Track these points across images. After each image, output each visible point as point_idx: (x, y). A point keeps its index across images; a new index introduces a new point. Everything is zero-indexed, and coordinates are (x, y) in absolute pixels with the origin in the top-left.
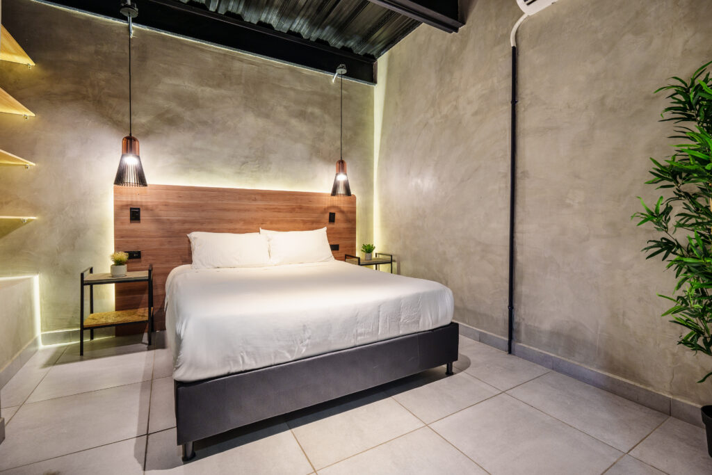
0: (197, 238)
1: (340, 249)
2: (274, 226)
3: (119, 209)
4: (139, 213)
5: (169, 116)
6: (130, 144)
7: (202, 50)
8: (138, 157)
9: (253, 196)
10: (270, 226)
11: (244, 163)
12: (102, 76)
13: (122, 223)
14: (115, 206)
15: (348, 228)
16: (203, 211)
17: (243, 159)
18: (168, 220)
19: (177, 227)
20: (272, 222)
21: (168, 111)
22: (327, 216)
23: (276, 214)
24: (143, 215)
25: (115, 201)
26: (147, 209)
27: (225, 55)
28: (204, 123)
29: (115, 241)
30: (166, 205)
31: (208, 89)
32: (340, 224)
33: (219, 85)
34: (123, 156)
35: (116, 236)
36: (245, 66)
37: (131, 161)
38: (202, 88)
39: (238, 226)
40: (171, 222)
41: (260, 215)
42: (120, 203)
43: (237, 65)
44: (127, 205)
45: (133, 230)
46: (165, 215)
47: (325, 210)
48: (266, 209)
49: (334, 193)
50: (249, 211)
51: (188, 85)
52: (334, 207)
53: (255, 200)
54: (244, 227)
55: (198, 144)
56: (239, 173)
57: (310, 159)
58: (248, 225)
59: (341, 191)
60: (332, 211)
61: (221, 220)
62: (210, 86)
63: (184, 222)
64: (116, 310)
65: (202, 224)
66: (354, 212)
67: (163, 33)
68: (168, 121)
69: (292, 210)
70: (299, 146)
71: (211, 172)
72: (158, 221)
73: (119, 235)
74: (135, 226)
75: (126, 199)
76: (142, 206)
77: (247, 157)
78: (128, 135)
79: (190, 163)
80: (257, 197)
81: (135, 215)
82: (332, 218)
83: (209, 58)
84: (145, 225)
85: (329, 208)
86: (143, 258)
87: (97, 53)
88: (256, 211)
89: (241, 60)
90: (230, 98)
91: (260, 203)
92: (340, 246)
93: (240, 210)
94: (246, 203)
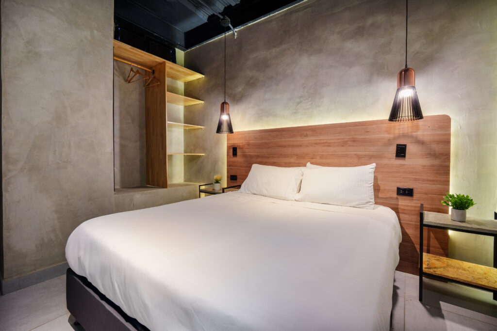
1: (415, 195)
2: (324, 161)
3: (229, 148)
4: (236, 150)
5: (252, 81)
6: (224, 106)
10: (320, 161)
11: (299, 103)
13: (230, 157)
14: (227, 147)
15: (432, 166)
16: (269, 148)
17: (298, 100)
18: (249, 155)
19: (254, 160)
20: (322, 157)
21: (251, 78)
22: (393, 149)
23: (325, 148)
24: (239, 152)
25: (227, 144)
26: (241, 148)
27: (285, 14)
28: (271, 78)
29: (227, 168)
30: (249, 144)
31: (274, 50)
32: (415, 159)
33: (281, 43)
34: (221, 115)
35: (227, 166)
37: (225, 118)
38: (270, 51)
39: (292, 160)
40: (251, 156)
42: (229, 145)
43: (294, 16)
44: (232, 146)
45: (234, 162)
46: (248, 151)
47: (389, 142)
48: (316, 144)
50: (301, 146)
51: (262, 54)
52: (405, 136)
53: (307, 136)
54: (297, 162)
55: (267, 96)
56: (295, 113)
57: (369, 81)
58: (299, 161)
59: (406, 112)
60: (402, 142)
61: (281, 155)
62: (275, 47)
65: (268, 158)
66: (448, 142)
68: (252, 84)
69: (344, 144)
70: (356, 70)
71: (275, 116)
72: (244, 155)
73: (229, 165)
74: (234, 159)
75: (232, 142)
76: (238, 146)
77: (301, 97)
80: (309, 133)
81: (235, 152)
82: (401, 151)
83: (274, 25)
84: (239, 159)
85: (395, 139)
86: (238, 180)
88: (308, 146)
89: (298, 10)
90: (289, 49)
91: (311, 139)
92: (415, 192)
93: (293, 146)
94: (299, 139)
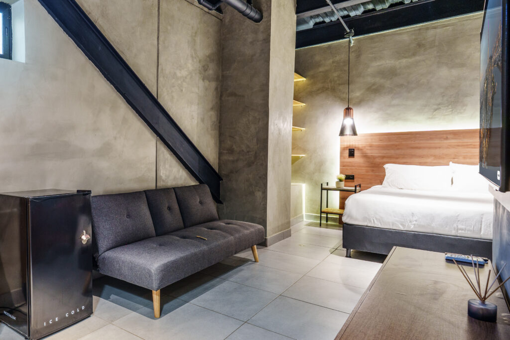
0: (389, 168)
2: (468, 160)
3: (343, 150)
4: (354, 152)
5: (374, 87)
6: (348, 111)
7: (400, 34)
8: (353, 119)
9: (445, 136)
10: (463, 160)
11: (436, 110)
12: (335, 74)
13: (344, 158)
14: (341, 148)
16: (398, 149)
17: (436, 107)
18: (372, 156)
19: (378, 160)
20: (465, 158)
21: (374, 84)
24: (356, 153)
25: (341, 145)
26: (358, 149)
27: (420, 29)
28: (401, 86)
29: (340, 169)
30: (371, 146)
31: (404, 61)
33: (414, 55)
34: (344, 119)
35: (341, 166)
36: (438, 30)
37: (348, 122)
38: (400, 61)
39: (429, 160)
40: (374, 158)
42: (343, 146)
43: (431, 32)
44: (347, 147)
45: (350, 162)
46: (369, 152)
48: (458, 146)
50: (440, 148)
51: (388, 62)
53: (447, 139)
54: (435, 161)
55: (395, 102)
56: (432, 118)
58: (440, 160)
61: (413, 156)
62: (406, 58)
63: (383, 157)
64: (340, 209)
65: (397, 158)
67: (372, 34)
68: (374, 90)
71: (406, 120)
72: (365, 156)
73: (343, 166)
74: (351, 160)
75: (346, 144)
76: (355, 147)
77: (439, 104)
78: (347, 107)
80: (450, 136)
81: (352, 153)
83: (405, 37)
84: (358, 159)
86: (355, 180)
87: (333, 62)
88: (447, 148)
89: (435, 28)
90: (424, 61)
91: (453, 142)
93: (430, 148)
94: (437, 141)
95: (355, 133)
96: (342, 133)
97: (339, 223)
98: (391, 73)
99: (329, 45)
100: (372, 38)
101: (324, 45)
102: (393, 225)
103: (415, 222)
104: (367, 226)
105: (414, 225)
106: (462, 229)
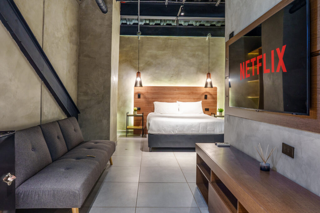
0: (156, 103)
1: (209, 110)
2: (182, 100)
3: (135, 94)
4: (140, 95)
5: (149, 63)
6: (138, 74)
7: (159, 39)
8: (140, 78)
9: (175, 89)
11: (172, 77)
12: (132, 53)
13: (136, 99)
14: (134, 93)
15: (213, 101)
16: (158, 94)
17: (171, 75)
19: (150, 100)
20: (181, 99)
21: (148, 62)
22: (204, 97)
23: (183, 95)
24: (141, 96)
26: (142, 94)
27: (166, 39)
28: (159, 64)
29: (134, 104)
30: (147, 93)
32: (209, 99)
33: (164, 50)
34: (137, 78)
35: (134, 103)
36: (172, 41)
37: (139, 79)
38: (159, 52)
39: (170, 100)
40: (149, 98)
41: (177, 96)
43: (170, 41)
44: (137, 93)
45: (138, 101)
46: (147, 96)
47: (203, 94)
48: (179, 93)
49: (206, 86)
50: (173, 94)
51: (154, 52)
52: (207, 92)
53: (175, 90)
54: (171, 100)
55: (157, 71)
56: (170, 81)
57: (197, 73)
58: (173, 100)
59: (209, 86)
60: (206, 94)
61: (164, 98)
62: (161, 51)
63: (153, 98)
64: (134, 126)
65: (158, 99)
66: (216, 95)
67: (148, 36)
68: (149, 65)
69: (189, 94)
70: (192, 68)
71: (161, 81)
72: (145, 98)
74: (139, 99)
75: (137, 91)
77: (173, 74)
78: (138, 71)
79: (155, 79)
80: (177, 89)
81: (139, 97)
82: (206, 97)
83: (161, 41)
84: (142, 99)
86: (141, 110)
87: (131, 47)
88: (176, 94)
89: (171, 39)
90: (167, 53)
91: (177, 91)
92: (209, 109)
93: (170, 94)
94: (172, 91)
95: (141, 85)
96: (136, 85)
97: (134, 134)
98: (155, 57)
99: (128, 37)
100: (148, 38)
101: (126, 37)
102: (169, 132)
103: (178, 130)
104: (159, 134)
105: (178, 131)
106: (193, 131)
